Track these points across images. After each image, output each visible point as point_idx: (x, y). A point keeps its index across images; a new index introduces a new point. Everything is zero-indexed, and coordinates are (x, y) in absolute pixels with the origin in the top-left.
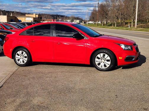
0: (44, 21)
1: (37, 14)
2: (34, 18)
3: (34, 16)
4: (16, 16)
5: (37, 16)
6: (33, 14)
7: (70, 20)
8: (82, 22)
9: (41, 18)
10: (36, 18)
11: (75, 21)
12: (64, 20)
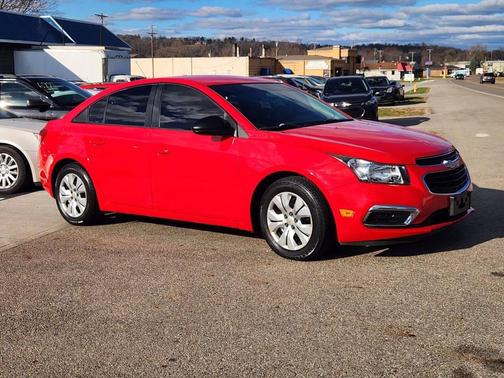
0: (367, 68)
1: (345, 47)
2: (333, 62)
3: (335, 53)
4: (277, 58)
5: (345, 53)
6: (328, 46)
7: (469, 63)
9: (358, 59)
10: (340, 61)
11: (486, 64)
12: (447, 64)
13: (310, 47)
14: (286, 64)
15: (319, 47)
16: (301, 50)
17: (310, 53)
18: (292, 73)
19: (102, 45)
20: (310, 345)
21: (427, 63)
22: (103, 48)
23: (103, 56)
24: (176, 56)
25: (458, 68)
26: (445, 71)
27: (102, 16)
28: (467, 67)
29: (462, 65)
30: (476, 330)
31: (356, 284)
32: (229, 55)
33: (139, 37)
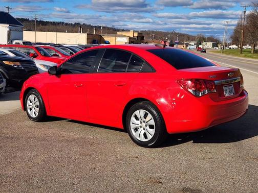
0: (146, 43)
1: (136, 32)
2: (130, 38)
3: (131, 34)
4: (102, 35)
5: (136, 35)
6: (128, 30)
7: (196, 43)
8: (217, 46)
9: (143, 38)
10: (134, 38)
11: (204, 43)
12: (186, 42)
13: (119, 30)
14: (106, 38)
15: (123, 30)
16: (114, 31)
17: (119, 33)
18: (109, 43)
19: (7, 24)
20: (110, 189)
21: (176, 42)
22: (8, 25)
23: (8, 30)
24: (49, 31)
25: (190, 45)
26: (185, 46)
27: (8, 8)
28: (195, 44)
29: (193, 43)
30: (191, 180)
31: (135, 155)
32: (77, 32)
33: (29, 20)
